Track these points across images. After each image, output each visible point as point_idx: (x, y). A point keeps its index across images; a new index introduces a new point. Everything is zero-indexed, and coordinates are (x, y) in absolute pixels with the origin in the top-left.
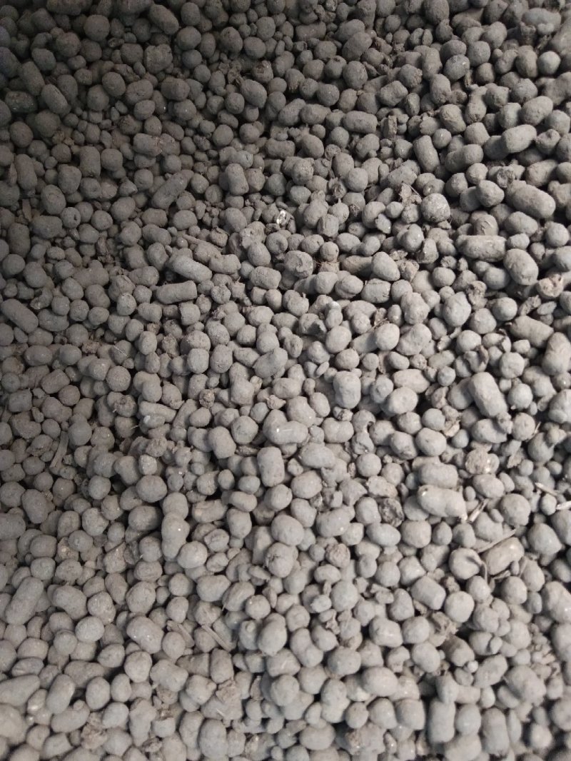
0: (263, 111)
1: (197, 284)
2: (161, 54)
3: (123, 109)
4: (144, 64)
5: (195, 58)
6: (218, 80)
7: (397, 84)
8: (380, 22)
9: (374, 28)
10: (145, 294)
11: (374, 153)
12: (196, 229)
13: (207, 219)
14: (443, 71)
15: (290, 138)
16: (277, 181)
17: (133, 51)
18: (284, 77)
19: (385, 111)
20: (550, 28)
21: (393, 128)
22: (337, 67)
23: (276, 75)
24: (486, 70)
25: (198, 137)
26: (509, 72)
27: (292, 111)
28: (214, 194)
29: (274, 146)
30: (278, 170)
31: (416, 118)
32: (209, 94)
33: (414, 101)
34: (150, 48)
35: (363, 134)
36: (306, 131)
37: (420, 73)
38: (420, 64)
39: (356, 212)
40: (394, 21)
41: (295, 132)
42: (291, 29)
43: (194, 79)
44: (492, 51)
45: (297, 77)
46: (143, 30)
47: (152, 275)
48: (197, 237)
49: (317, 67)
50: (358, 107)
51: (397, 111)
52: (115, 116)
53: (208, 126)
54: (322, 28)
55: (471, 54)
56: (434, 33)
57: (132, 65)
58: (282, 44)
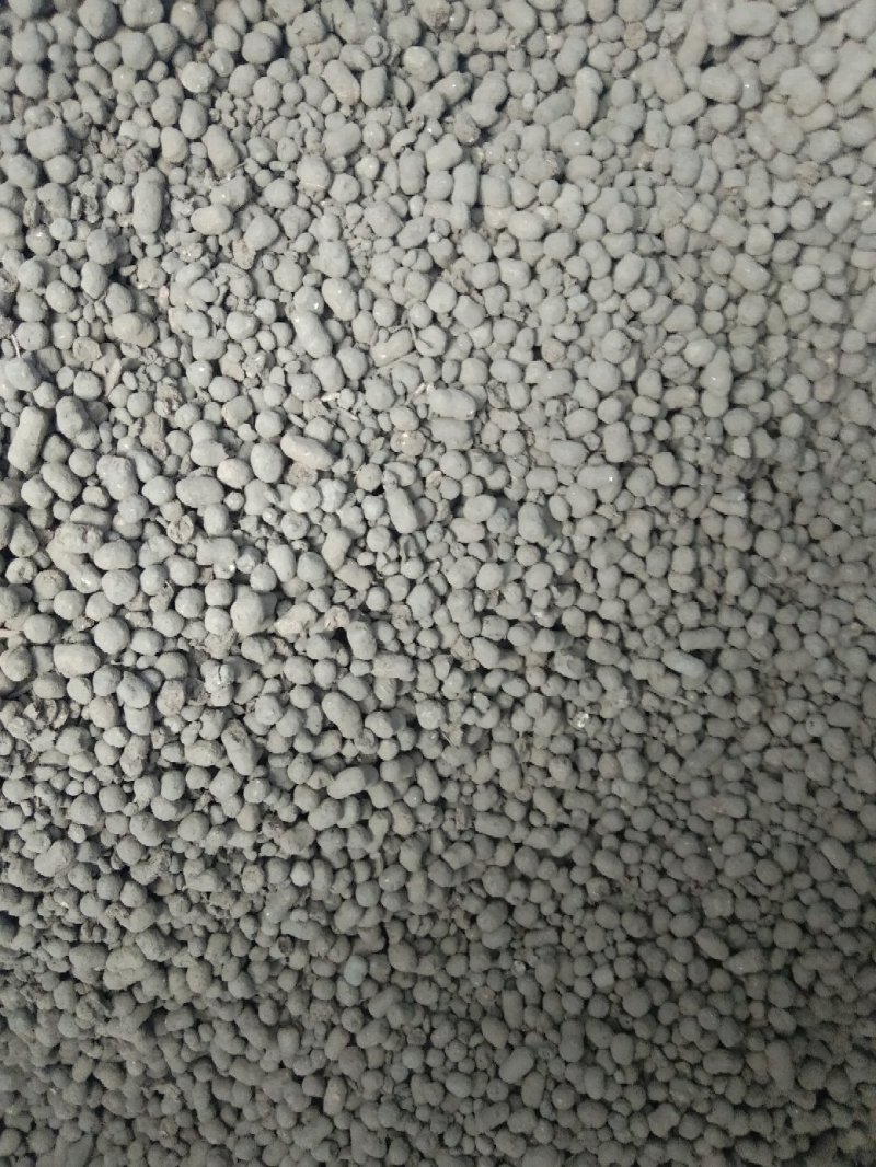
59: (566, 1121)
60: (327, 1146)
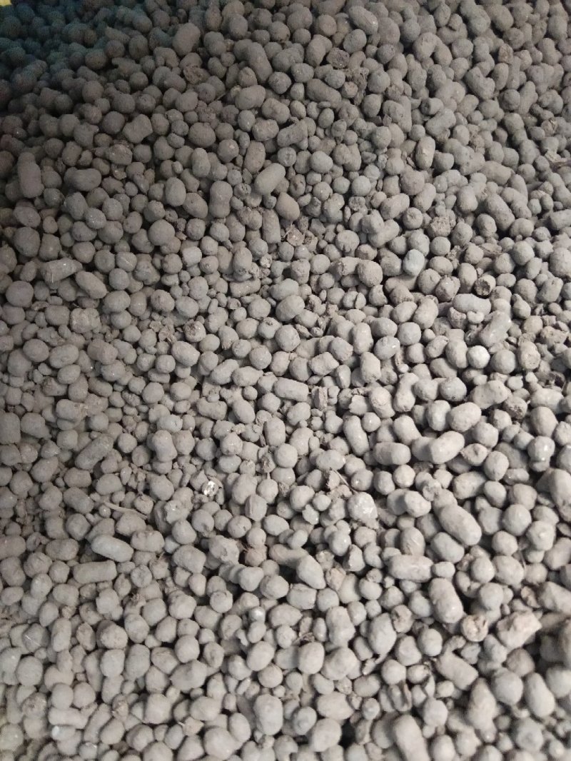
0: (195, 368)
1: (117, 563)
2: (87, 318)
3: (47, 371)
4: (69, 326)
5: (123, 320)
6: (149, 339)
7: (328, 356)
8: (314, 279)
9: (309, 283)
10: (61, 573)
11: (304, 424)
12: (120, 496)
13: (133, 484)
14: (373, 350)
15: (222, 399)
16: (206, 448)
17: (58, 314)
18: (217, 334)
19: (315, 379)
20: (479, 317)
21: (323, 400)
22: (270, 329)
23: (208, 332)
24: (417, 352)
25: (126, 394)
26: (438, 357)
27: (224, 372)
28: (141, 457)
29: (205, 407)
30: (208, 434)
31: (347, 392)
32: (140, 351)
33: (345, 375)
34: (76, 312)
35: (295, 402)
36: (237, 393)
37: (350, 349)
38: (351, 339)
39: (285, 492)
40: (328, 280)
41: (226, 393)
42: (226, 285)
43: (123, 340)
44: (423, 331)
45: (230, 336)
46: (70, 294)
47: (70, 550)
48: (121, 504)
49: (250, 327)
50: (289, 374)
51: (328, 381)
52: (38, 377)
53: (138, 384)
54: (256, 285)
55: (401, 335)
56: (367, 297)
57: (57, 328)
58: (215, 302)
59: (227, 129)
60: (432, 111)
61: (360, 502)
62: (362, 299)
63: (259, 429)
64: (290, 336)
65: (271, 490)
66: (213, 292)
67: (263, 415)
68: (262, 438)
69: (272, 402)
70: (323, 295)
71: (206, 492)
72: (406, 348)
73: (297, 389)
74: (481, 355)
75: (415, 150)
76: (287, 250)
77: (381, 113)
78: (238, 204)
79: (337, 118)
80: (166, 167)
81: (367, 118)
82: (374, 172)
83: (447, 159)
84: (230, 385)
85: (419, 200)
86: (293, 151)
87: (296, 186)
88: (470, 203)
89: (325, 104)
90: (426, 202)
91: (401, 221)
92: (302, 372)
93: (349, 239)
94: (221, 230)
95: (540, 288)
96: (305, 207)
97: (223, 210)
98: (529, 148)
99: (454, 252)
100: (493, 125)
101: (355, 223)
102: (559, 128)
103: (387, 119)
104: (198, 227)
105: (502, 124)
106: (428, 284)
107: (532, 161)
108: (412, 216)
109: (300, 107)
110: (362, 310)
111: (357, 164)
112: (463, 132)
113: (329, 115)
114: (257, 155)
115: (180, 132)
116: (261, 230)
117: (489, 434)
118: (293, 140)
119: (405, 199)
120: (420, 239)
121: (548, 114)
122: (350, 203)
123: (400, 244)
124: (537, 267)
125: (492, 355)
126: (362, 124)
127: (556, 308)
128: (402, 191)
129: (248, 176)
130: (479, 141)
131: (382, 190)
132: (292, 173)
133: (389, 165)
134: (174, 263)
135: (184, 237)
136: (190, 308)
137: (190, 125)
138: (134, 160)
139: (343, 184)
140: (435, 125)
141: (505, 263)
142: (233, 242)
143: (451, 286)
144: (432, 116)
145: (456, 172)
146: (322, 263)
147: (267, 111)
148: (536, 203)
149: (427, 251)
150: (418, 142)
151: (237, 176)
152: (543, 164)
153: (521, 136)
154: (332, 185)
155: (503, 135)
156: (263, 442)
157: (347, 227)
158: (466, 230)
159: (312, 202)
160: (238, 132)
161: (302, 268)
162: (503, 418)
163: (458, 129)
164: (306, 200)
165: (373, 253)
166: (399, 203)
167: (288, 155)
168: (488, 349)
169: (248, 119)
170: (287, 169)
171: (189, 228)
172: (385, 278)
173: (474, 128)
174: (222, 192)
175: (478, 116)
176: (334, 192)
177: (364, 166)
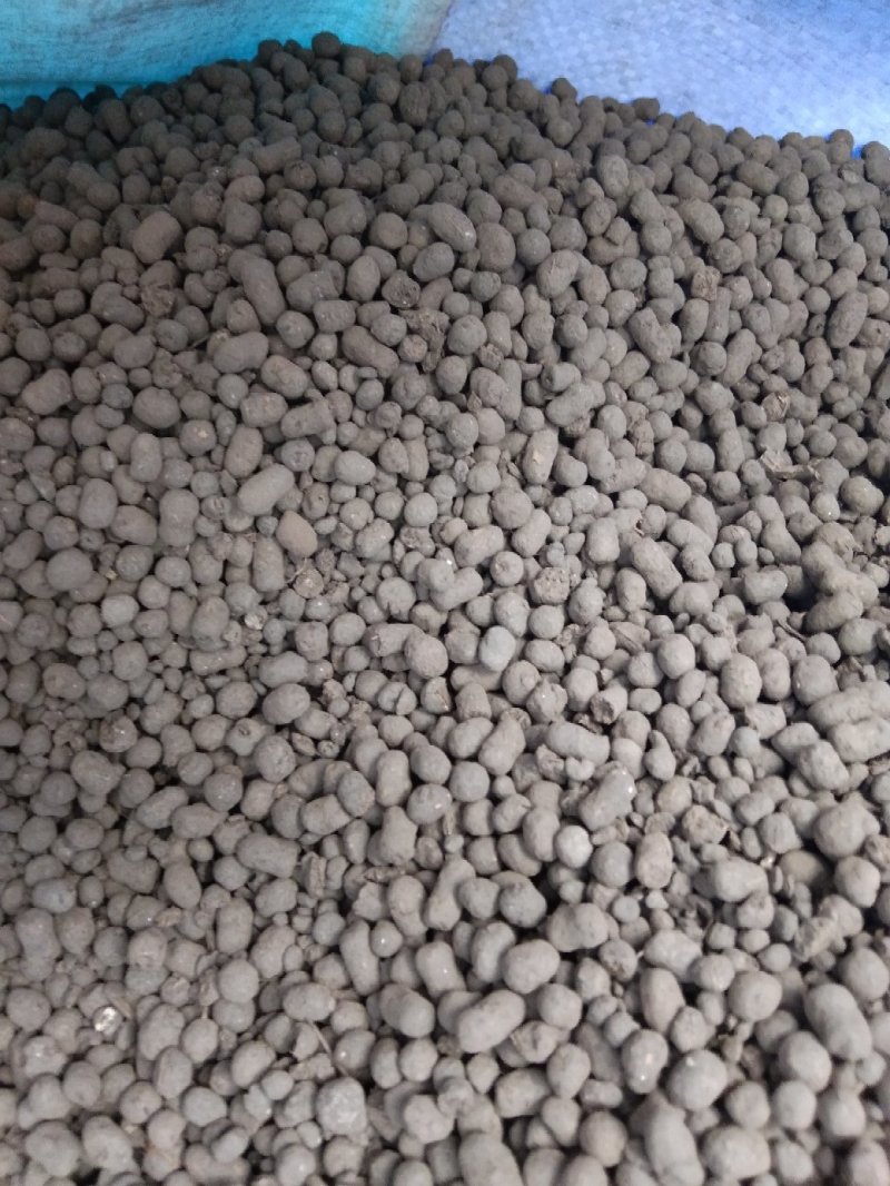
0: (112, 796)
6: (36, 742)
7: (333, 803)
8: (337, 653)
9: (328, 658)
14: (404, 804)
16: (110, 947)
19: (311, 838)
20: (582, 771)
21: (315, 882)
22: (246, 740)
24: (477, 819)
26: (511, 833)
27: (158, 810)
29: (120, 868)
31: (357, 874)
32: (21, 761)
33: (357, 842)
37: (370, 795)
39: (227, 1049)
41: (159, 848)
44: (493, 778)
45: (180, 743)
49: (213, 732)
50: (267, 825)
51: (331, 847)
54: (236, 656)
55: (454, 785)
56: (418, 695)
58: (159, 684)
61: (336, 1101)
62: (408, 700)
63: (204, 921)
64: (277, 757)
65: (203, 1044)
66: (158, 667)
67: (215, 898)
68: (210, 935)
69: (232, 875)
70: (350, 681)
71: (99, 1027)
72: (462, 807)
73: (276, 857)
74: (577, 847)
75: (523, 453)
76: (292, 603)
77: (466, 389)
78: (207, 528)
79: (388, 396)
80: (90, 459)
81: (443, 396)
82: (446, 487)
83: (574, 471)
84: (165, 833)
85: (521, 539)
86: (307, 448)
87: (310, 504)
88: (606, 548)
89: (366, 372)
90: (531, 540)
91: (485, 571)
92: (287, 823)
93: (398, 594)
94: (173, 569)
95: (697, 726)
96: (329, 536)
97: (181, 538)
98: (735, 443)
99: (568, 636)
100: (676, 401)
101: (408, 569)
102: (792, 407)
103: (475, 402)
104: (135, 562)
105: (691, 398)
106: (516, 690)
107: (736, 468)
108: (505, 567)
109: (326, 372)
110: (408, 717)
111: (421, 470)
112: (615, 419)
113: (374, 390)
114: (247, 449)
115: (116, 403)
116: (251, 567)
117: (563, 1009)
118: (306, 429)
119: (496, 537)
120: (514, 607)
121: (778, 383)
122: (403, 538)
123: (481, 609)
124: (695, 685)
125: (596, 848)
126: (432, 406)
127: (720, 767)
128: (494, 522)
129: (228, 482)
130: (646, 432)
131: (461, 516)
132: (307, 481)
133: (471, 479)
134: (84, 620)
135: (112, 575)
136: (110, 696)
137: (136, 391)
138: (38, 442)
139: (391, 504)
140: (562, 410)
141: (644, 670)
142: (198, 585)
143: (551, 701)
144: (559, 394)
145: (591, 491)
146: (349, 628)
147: (268, 377)
148: (725, 552)
149: (521, 628)
150: (530, 436)
151: (206, 483)
152: (756, 474)
153: (726, 421)
154: (373, 504)
155: (694, 416)
156: (211, 944)
157: (399, 573)
158: (592, 599)
159: (337, 528)
160: (218, 408)
161: (313, 639)
162: (595, 980)
163: (606, 413)
164: (328, 526)
165: (437, 620)
166: (487, 541)
167: (299, 454)
168: (591, 833)
169: (233, 389)
170: (298, 476)
171: (120, 562)
172: (452, 666)
173: (638, 410)
174: (178, 508)
175: (646, 389)
176: (376, 516)
177: (433, 473)
